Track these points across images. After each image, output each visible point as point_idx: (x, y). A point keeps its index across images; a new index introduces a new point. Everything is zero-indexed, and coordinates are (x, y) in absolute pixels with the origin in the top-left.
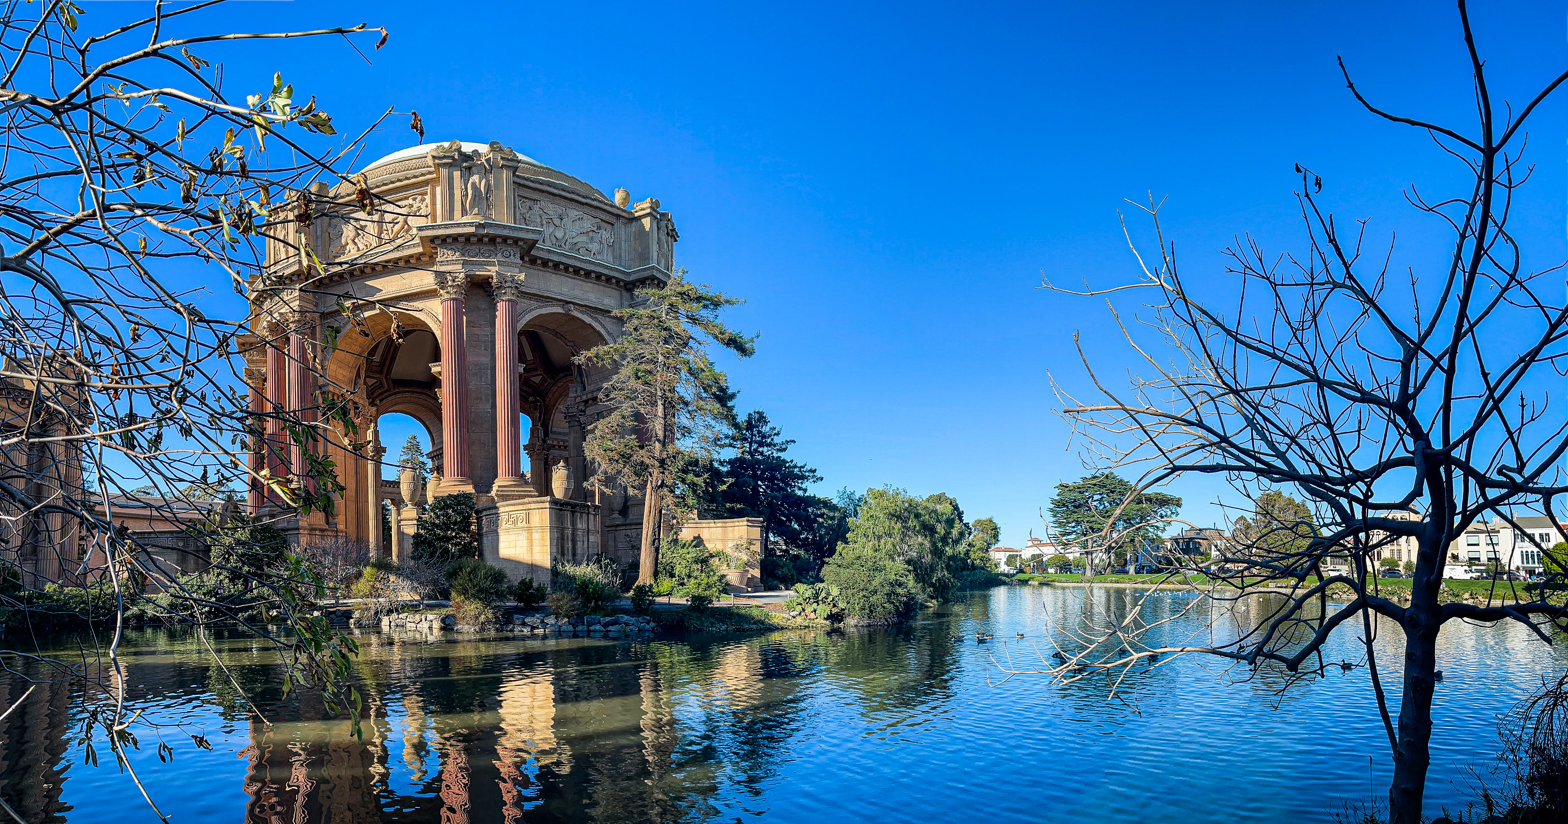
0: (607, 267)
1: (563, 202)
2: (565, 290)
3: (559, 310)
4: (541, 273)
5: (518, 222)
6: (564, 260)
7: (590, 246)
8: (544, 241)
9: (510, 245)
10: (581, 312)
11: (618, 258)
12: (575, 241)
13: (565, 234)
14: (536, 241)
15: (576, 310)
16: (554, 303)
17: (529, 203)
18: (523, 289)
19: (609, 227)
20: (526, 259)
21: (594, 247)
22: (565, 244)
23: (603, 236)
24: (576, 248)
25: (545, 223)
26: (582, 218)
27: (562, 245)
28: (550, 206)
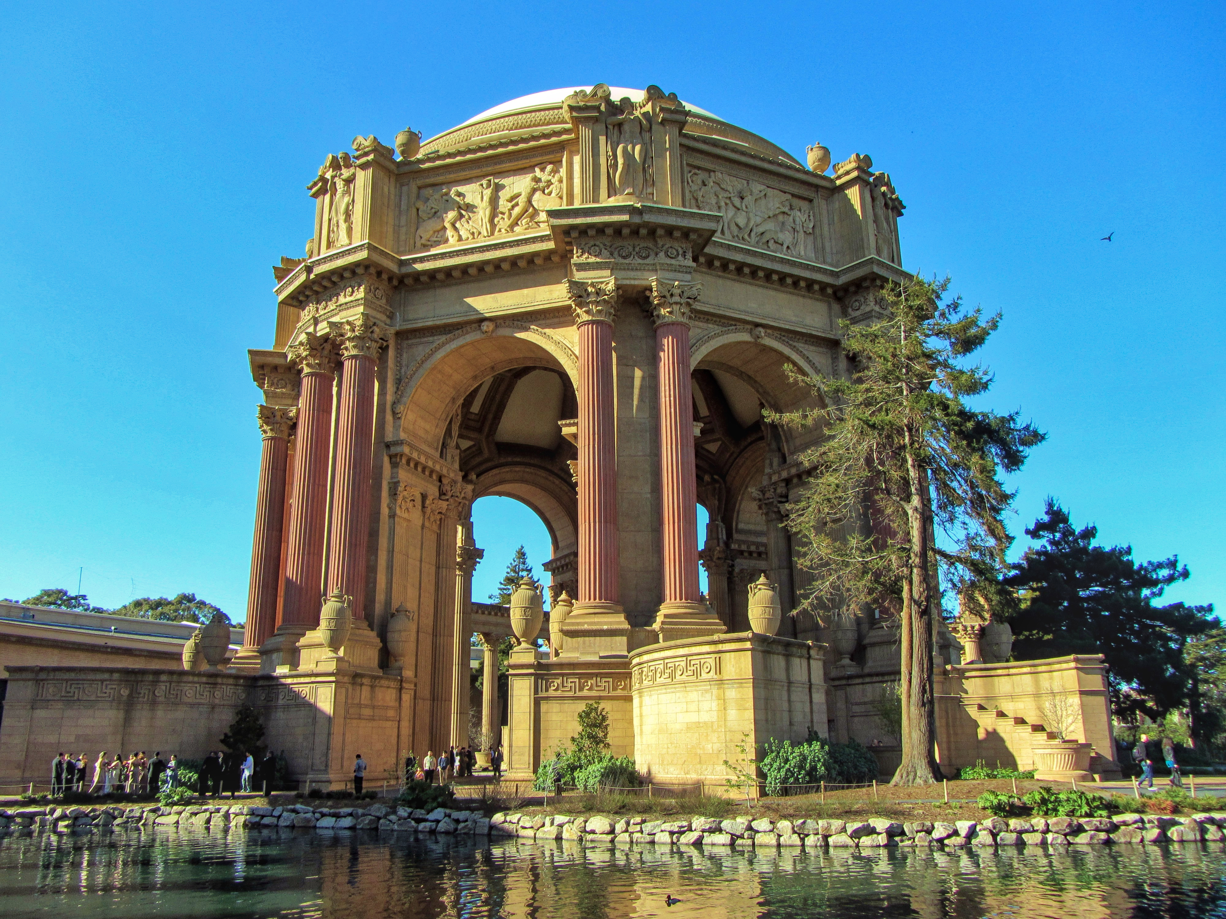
0: (807, 267)
1: (742, 171)
2: (753, 306)
3: (745, 337)
4: (720, 281)
5: (687, 204)
6: (750, 260)
7: (781, 237)
8: (723, 232)
9: (677, 239)
10: (776, 339)
11: (820, 251)
12: (761, 229)
13: (749, 219)
14: (714, 232)
15: (768, 335)
16: (740, 326)
17: (702, 175)
18: (698, 306)
19: (804, 205)
20: (702, 260)
21: (786, 237)
22: (749, 235)
23: (797, 219)
24: (764, 240)
25: (723, 204)
26: (768, 194)
27: (746, 237)
28: (727, 178)
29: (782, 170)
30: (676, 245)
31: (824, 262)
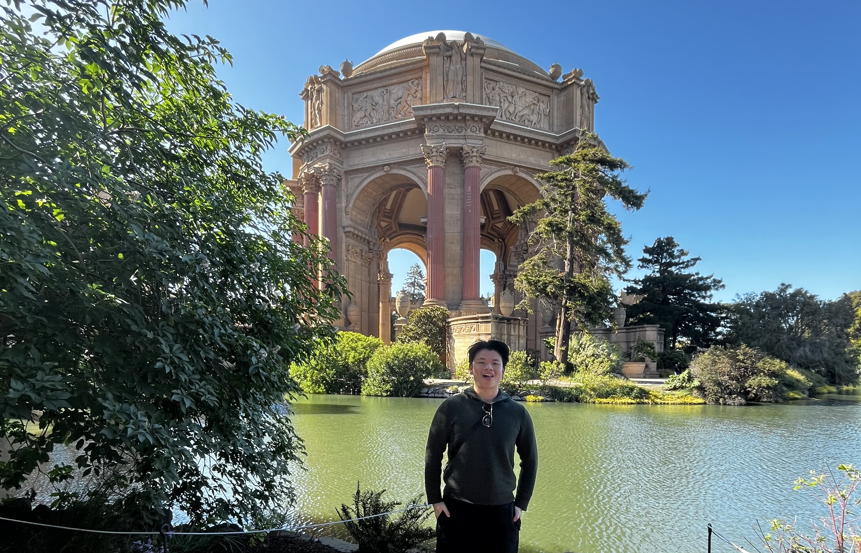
0: (543, 135)
1: (514, 81)
2: (514, 155)
3: (509, 172)
4: (498, 143)
5: (484, 101)
6: (513, 131)
7: (532, 117)
8: (501, 116)
9: (476, 122)
10: (525, 173)
11: (551, 126)
12: (521, 114)
13: (515, 108)
14: (495, 118)
15: (522, 171)
16: (508, 166)
17: (492, 84)
18: (485, 157)
19: (546, 99)
20: (489, 132)
21: (534, 118)
22: (515, 118)
23: (541, 108)
24: (523, 120)
25: (502, 100)
26: (527, 94)
27: (513, 118)
28: (506, 85)
29: (535, 80)
30: (476, 125)
31: (553, 131)
